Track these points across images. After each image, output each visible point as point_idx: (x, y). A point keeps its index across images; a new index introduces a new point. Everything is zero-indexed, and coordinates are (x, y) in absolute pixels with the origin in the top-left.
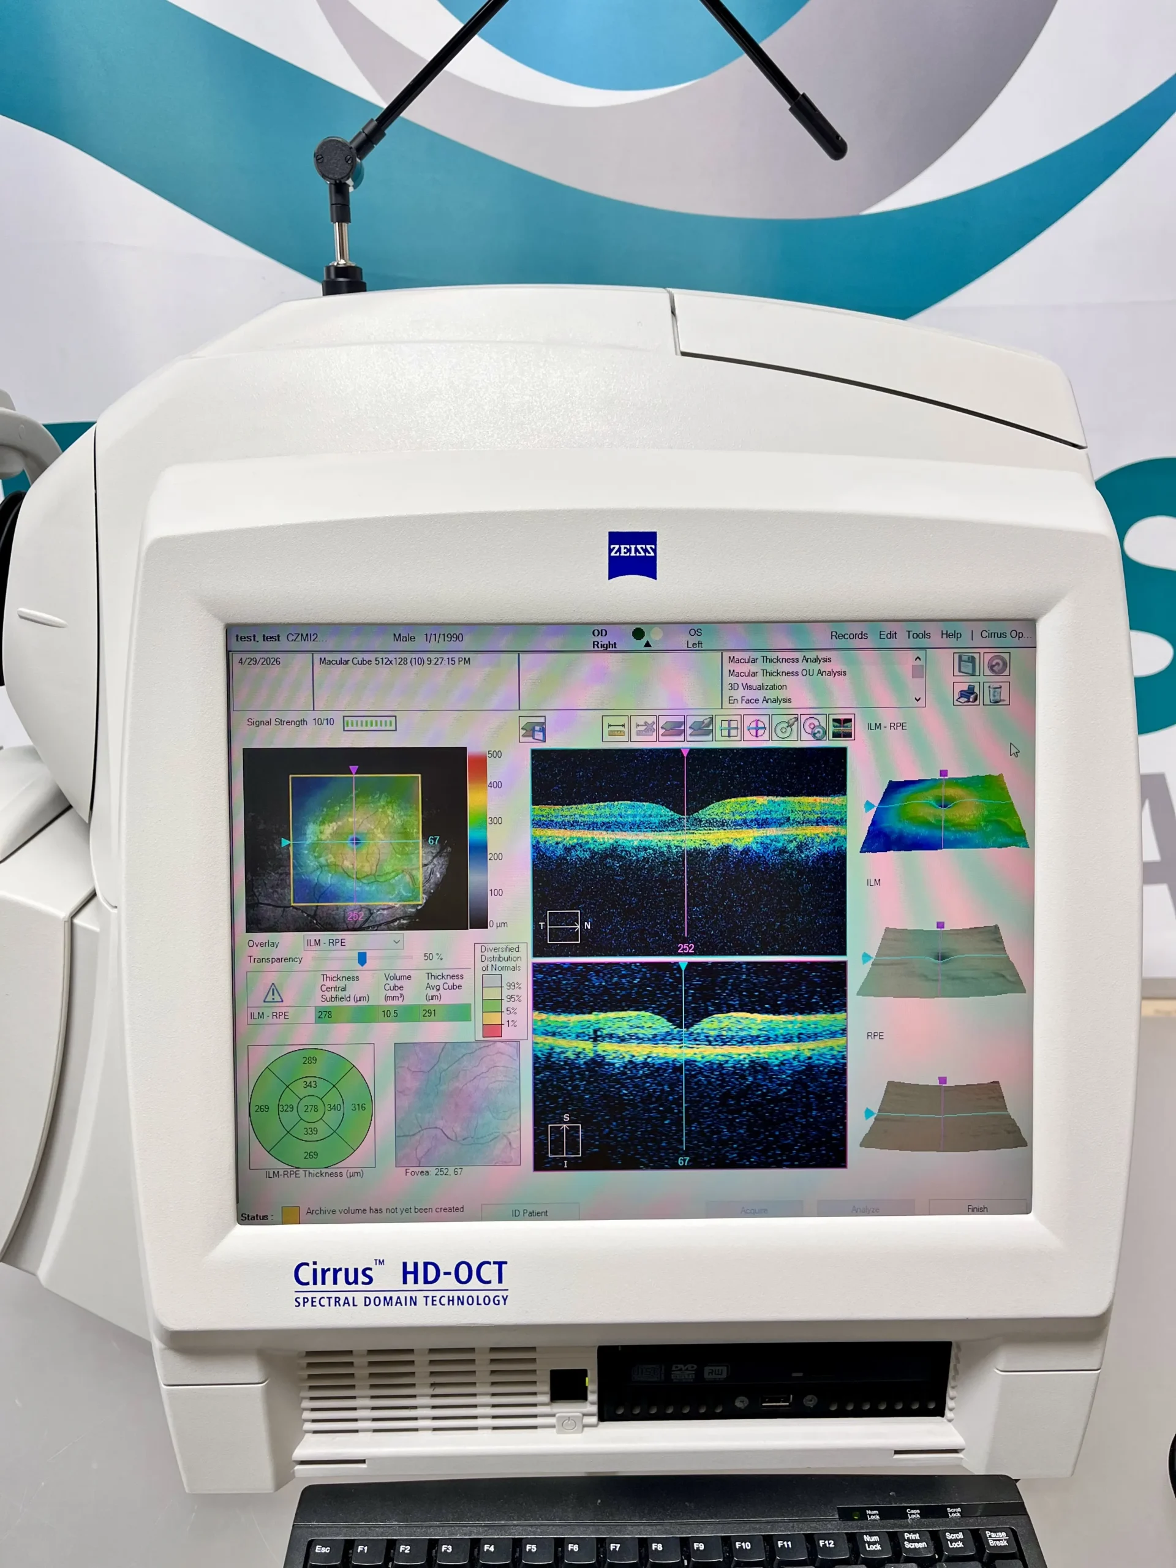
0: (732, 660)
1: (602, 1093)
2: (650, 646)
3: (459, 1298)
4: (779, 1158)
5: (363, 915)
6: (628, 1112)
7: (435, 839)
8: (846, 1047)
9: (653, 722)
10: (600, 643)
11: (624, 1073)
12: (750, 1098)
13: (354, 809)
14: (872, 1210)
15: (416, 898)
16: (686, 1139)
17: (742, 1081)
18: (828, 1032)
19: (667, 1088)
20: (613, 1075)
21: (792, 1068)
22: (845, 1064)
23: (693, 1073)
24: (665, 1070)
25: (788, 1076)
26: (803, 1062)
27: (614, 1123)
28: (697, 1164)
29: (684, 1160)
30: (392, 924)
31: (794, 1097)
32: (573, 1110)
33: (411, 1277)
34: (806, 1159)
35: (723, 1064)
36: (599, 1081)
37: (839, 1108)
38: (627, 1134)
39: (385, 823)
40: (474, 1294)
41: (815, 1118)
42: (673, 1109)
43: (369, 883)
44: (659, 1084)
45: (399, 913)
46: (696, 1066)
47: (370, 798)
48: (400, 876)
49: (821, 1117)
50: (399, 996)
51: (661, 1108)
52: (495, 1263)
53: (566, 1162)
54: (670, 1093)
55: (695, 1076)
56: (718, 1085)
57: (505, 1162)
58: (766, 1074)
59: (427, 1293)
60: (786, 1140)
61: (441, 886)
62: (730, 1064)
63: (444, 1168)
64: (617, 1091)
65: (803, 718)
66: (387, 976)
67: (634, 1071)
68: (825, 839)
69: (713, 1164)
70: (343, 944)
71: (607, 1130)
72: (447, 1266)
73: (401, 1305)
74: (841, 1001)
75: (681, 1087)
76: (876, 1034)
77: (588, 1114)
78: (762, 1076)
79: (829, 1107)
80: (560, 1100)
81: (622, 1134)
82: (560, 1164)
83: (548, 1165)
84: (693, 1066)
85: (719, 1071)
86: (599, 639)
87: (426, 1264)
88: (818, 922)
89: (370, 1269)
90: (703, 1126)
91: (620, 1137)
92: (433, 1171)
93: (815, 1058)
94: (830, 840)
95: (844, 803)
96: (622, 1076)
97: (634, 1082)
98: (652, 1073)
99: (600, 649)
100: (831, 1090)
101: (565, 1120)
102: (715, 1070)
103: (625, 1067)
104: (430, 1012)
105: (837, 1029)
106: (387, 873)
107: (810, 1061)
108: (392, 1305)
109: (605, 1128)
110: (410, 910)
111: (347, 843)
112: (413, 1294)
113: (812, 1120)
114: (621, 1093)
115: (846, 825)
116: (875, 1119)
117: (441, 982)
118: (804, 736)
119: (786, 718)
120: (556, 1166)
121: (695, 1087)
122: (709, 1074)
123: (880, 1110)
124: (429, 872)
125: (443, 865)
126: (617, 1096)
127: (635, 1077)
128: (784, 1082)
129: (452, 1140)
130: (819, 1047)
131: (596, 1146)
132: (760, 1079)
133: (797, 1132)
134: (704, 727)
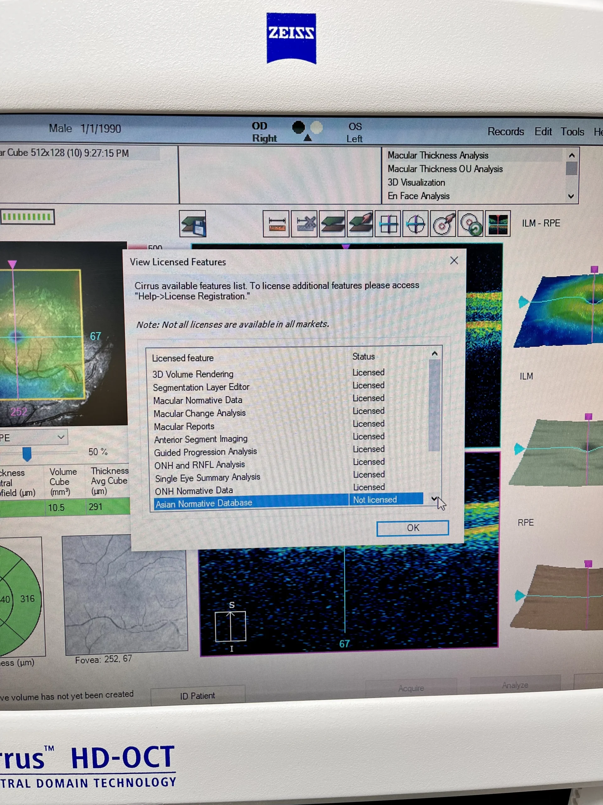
0: (391, 155)
1: (266, 581)
2: (310, 140)
3: (128, 780)
4: (435, 639)
5: (26, 411)
6: (291, 599)
7: (96, 335)
8: (498, 534)
9: (314, 217)
10: (260, 136)
11: (288, 562)
12: (407, 584)
13: (14, 304)
14: (521, 685)
15: (79, 394)
16: (346, 623)
17: (400, 568)
18: (482, 520)
19: (328, 575)
20: (276, 564)
21: (447, 554)
22: (497, 550)
23: (353, 560)
24: (327, 558)
25: (443, 562)
26: (458, 548)
27: (278, 610)
28: (356, 646)
29: (345, 643)
30: (55, 420)
31: (449, 582)
32: (238, 598)
33: (80, 762)
34: (460, 639)
35: (382, 552)
36: (263, 570)
37: (491, 591)
38: (290, 619)
39: (46, 318)
40: (143, 777)
41: (469, 600)
42: (335, 595)
43: (31, 379)
44: (321, 572)
45: (63, 409)
46: (356, 554)
47: (30, 293)
48: (62, 372)
49: (474, 599)
50: (65, 490)
51: (323, 595)
52: (162, 748)
53: (232, 646)
54: (330, 580)
55: (355, 564)
56: (377, 571)
57: (173, 648)
58: (423, 560)
59: (96, 777)
60: (441, 622)
61: (102, 382)
62: (389, 551)
63: (114, 655)
64: (280, 579)
65: (461, 214)
66: (53, 471)
67: (297, 560)
68: (481, 334)
69: (372, 646)
70: (7, 439)
71: (271, 616)
72: (116, 751)
73: (73, 787)
74: (494, 490)
75: (342, 574)
76: (526, 521)
77: (253, 601)
78: (419, 562)
79: (482, 590)
80: (225, 588)
81: (285, 619)
82: (226, 649)
83: (214, 650)
84: (353, 554)
85: (379, 559)
86: (259, 132)
87: (94, 750)
88: (474, 415)
89: (41, 754)
90: (363, 611)
91: (283, 622)
92: (103, 658)
93: (469, 544)
94: (486, 335)
95: (500, 299)
96: (285, 564)
97: (297, 570)
98: (314, 561)
99: (260, 142)
100: (484, 574)
101: (230, 607)
102: (374, 557)
103: (288, 556)
104: (96, 505)
105: (490, 517)
106: (50, 369)
107: (465, 547)
108: (63, 787)
109: (269, 614)
110: (73, 405)
111: (8, 339)
112: (84, 777)
113: (465, 603)
114: (285, 581)
115: (501, 320)
116: (525, 600)
117: (105, 477)
118: (462, 232)
119: (445, 215)
120: (223, 651)
121: (356, 573)
122: (368, 562)
123: (529, 592)
124: (92, 368)
125: (105, 361)
126: (280, 584)
127: (298, 565)
128: (440, 568)
129: (121, 628)
130: (473, 534)
131: (261, 632)
132: (417, 565)
133: (451, 614)
134: (364, 222)
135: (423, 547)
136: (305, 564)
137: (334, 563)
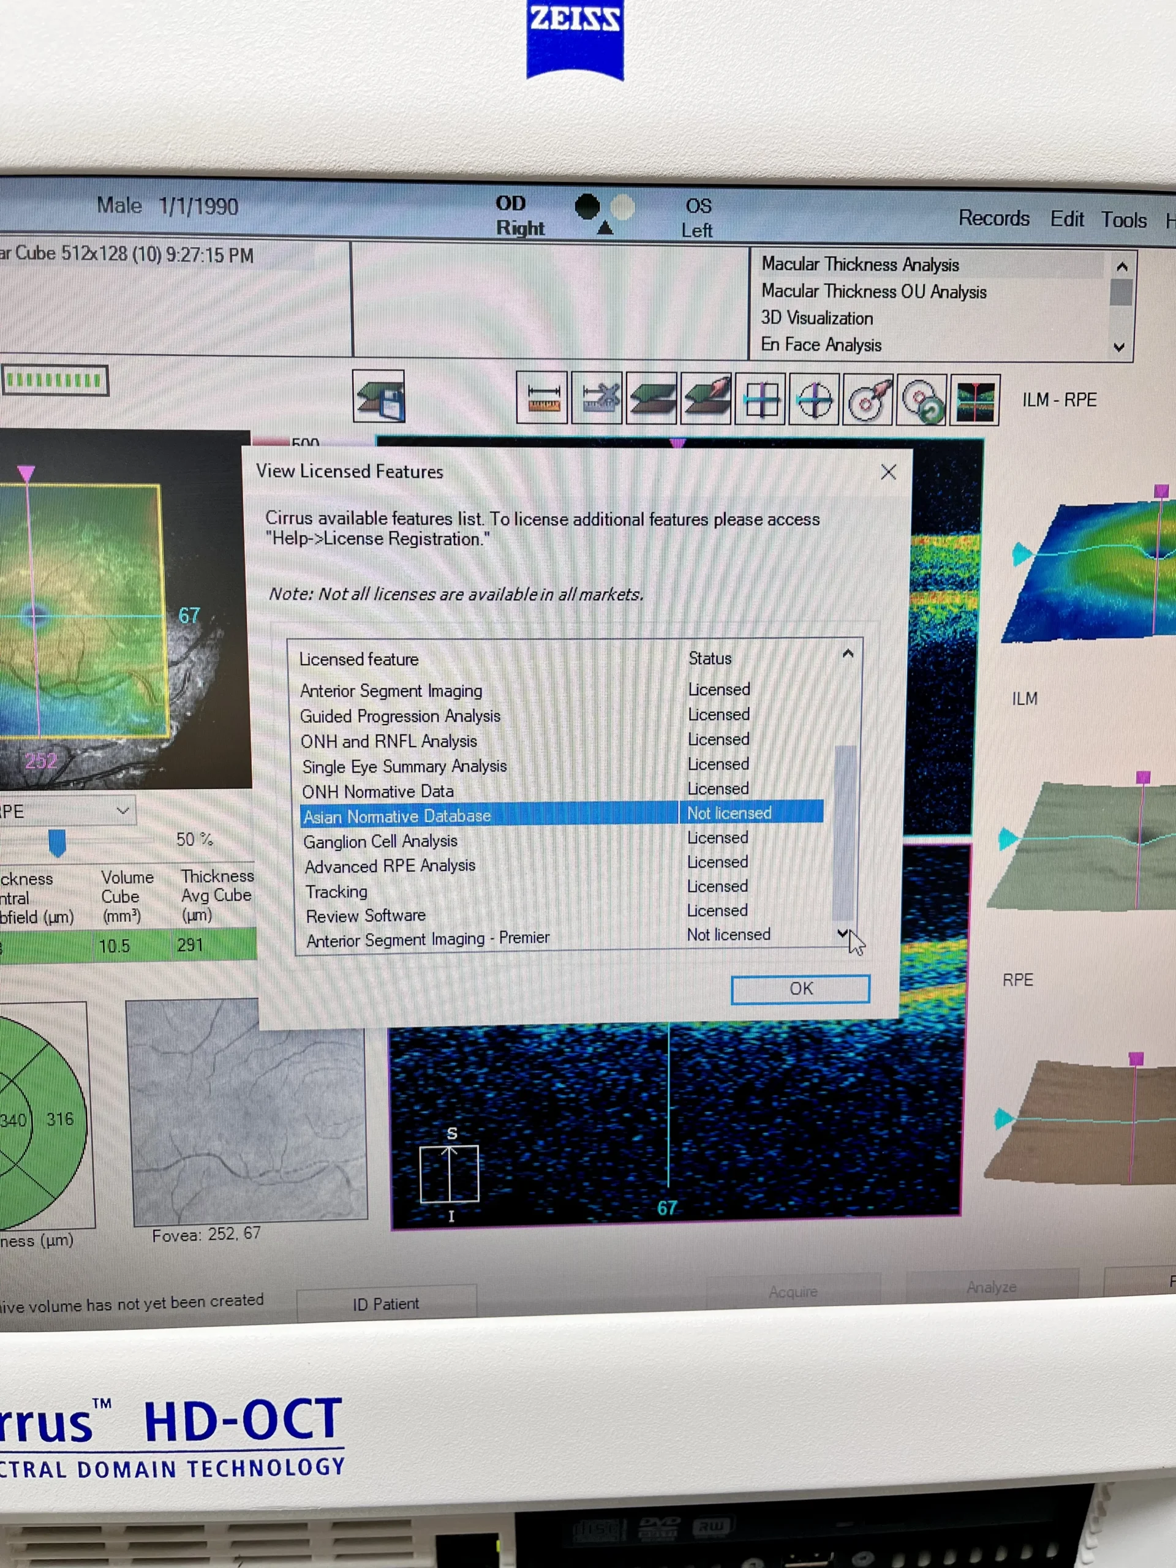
0: (768, 263)
1: (517, 1088)
2: (610, 232)
3: (252, 1463)
4: (840, 1199)
5: (55, 759)
6: (565, 1122)
7: (191, 613)
8: (965, 1001)
9: (616, 385)
10: (512, 224)
11: (561, 1052)
12: (788, 1095)
13: (31, 552)
14: (1003, 1287)
15: (158, 728)
16: (671, 1169)
17: (776, 1064)
18: (934, 974)
19: (636, 1077)
20: (538, 1055)
21: (866, 1039)
22: (962, 1032)
23: (686, 1050)
24: (635, 1046)
25: (858, 1054)
26: (887, 1028)
27: (541, 1143)
28: (688, 1213)
29: (669, 1206)
30: (112, 777)
31: (869, 1092)
32: (464, 1120)
33: (161, 1430)
34: (889, 1200)
35: (741, 1034)
36: (513, 1067)
37: (950, 1110)
38: (564, 1161)
39: (93, 579)
40: (282, 1457)
41: (905, 1127)
42: (650, 1115)
43: (64, 698)
44: (624, 1071)
45: (126, 757)
46: (692, 1037)
47: (61, 531)
48: (124, 684)
49: (916, 1125)
50: (132, 913)
51: (627, 1115)
52: (318, 1401)
53: (451, 1212)
54: (642, 1087)
55: (688, 1056)
56: (731, 1071)
57: (340, 1214)
58: (819, 1051)
59: (193, 1456)
60: (854, 1168)
61: (203, 703)
62: (754, 1033)
63: (226, 1226)
64: (545, 1084)
65: (903, 381)
66: (107, 876)
67: (578, 1048)
68: (938, 616)
69: (720, 1212)
70: (18, 814)
71: (527, 1154)
72: (229, 1407)
73: (147, 1476)
74: (959, 916)
75: (663, 1075)
76: (1019, 977)
77: (492, 1125)
78: (812, 1054)
79: (932, 1107)
80: (440, 1101)
81: (554, 1161)
82: (442, 1216)
83: (418, 1219)
84: (685, 1037)
85: (735, 1047)
86: (510, 215)
87: (189, 1406)
88: (922, 773)
89: (86, 1415)
90: (703, 1145)
91: (550, 1167)
92: (204, 1232)
93: (907, 1020)
94: (947, 618)
95: (975, 548)
96: (554, 1057)
97: (577, 1067)
98: (611, 1050)
99: (512, 236)
100: (936, 1077)
101: (449, 1138)
102: (726, 1044)
103: (560, 1041)
104: (191, 942)
105: (950, 968)
106: (101, 679)
107: (900, 1026)
108: (129, 1476)
109: (524, 1151)
110: (146, 749)
111: (18, 619)
112: (169, 1458)
113: (899, 1131)
114: (554, 1088)
115: (978, 589)
116: (1014, 1128)
117: (209, 888)
118: (904, 416)
119: (871, 381)
120: (434, 1220)
121: (690, 1075)
122: (715, 1052)
123: (1022, 1113)
124: (182, 677)
125: (208, 663)
126: (545, 1093)
127: (580, 1058)
128: (851, 1065)
129: (239, 1176)
130: (916, 1001)
131: (507, 1184)
132: (807, 1060)
133: (873, 1153)
134: (714, 396)
135: (820, 1025)
136: (592, 1056)
137: (650, 1055)
